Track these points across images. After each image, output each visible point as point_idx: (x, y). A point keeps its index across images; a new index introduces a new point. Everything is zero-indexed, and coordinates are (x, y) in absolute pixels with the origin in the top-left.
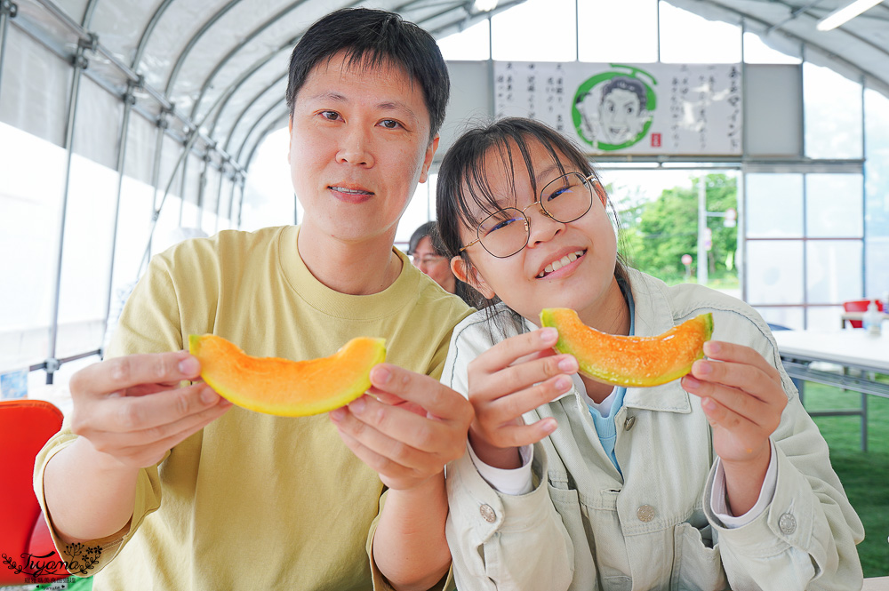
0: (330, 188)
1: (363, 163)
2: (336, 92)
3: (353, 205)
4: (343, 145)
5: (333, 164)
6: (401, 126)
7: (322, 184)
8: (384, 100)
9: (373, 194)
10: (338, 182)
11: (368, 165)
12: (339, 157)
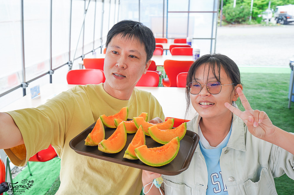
0: (113, 74)
1: (123, 67)
2: (117, 45)
3: (119, 80)
4: (118, 61)
5: (114, 67)
6: (136, 57)
7: (111, 72)
8: (131, 49)
9: (125, 77)
10: (115, 72)
11: (125, 68)
12: (116, 65)
